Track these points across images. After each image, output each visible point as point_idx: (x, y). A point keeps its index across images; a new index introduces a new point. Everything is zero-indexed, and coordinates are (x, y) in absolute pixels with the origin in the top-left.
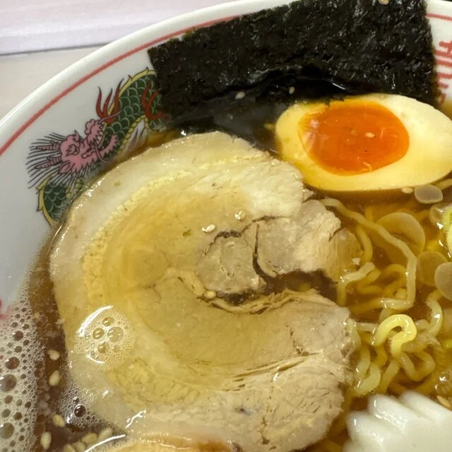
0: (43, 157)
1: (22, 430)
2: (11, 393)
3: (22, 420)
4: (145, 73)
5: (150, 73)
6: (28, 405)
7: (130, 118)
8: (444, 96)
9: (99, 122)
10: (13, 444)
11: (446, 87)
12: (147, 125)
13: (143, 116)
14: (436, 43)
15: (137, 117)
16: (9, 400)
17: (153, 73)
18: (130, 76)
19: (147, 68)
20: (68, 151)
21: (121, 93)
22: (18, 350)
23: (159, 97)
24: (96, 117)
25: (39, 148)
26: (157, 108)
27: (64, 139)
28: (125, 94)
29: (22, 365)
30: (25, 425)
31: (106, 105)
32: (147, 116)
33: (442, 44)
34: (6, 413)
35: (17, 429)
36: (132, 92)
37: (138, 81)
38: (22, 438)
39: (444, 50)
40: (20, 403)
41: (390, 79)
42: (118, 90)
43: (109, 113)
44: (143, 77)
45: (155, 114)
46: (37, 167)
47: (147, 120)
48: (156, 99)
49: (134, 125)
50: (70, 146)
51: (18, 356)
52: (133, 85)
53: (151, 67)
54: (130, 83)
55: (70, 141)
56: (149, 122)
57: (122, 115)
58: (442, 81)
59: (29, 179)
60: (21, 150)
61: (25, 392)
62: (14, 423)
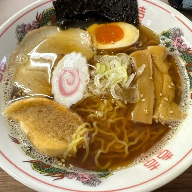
0: (20, 30)
1: (9, 93)
2: (7, 86)
3: (9, 92)
4: (51, 9)
5: (53, 9)
6: (11, 89)
7: (46, 22)
8: (140, 24)
9: (37, 22)
10: (6, 96)
11: (141, 21)
12: (51, 24)
13: (50, 22)
14: (139, 7)
15: (48, 21)
16: (6, 87)
17: (54, 9)
18: (47, 9)
19: (52, 7)
20: (27, 29)
21: (43, 14)
22: (9, 77)
23: (55, 16)
24: (36, 20)
25: (19, 27)
26: (55, 19)
27: (26, 26)
28: (45, 14)
29: (10, 80)
30: (10, 93)
31: (39, 17)
32: (51, 22)
33: (140, 7)
34: (6, 90)
35: (8, 93)
36: (47, 14)
37: (49, 11)
38: (9, 95)
39: (141, 9)
40: (9, 88)
41: (125, 17)
42: (43, 13)
43: (40, 19)
44: (51, 10)
45: (54, 21)
46: (18, 32)
47: (51, 23)
48: (54, 17)
49: (47, 24)
50: (28, 28)
51: (9, 78)
52: (47, 12)
53: (53, 7)
54: (47, 11)
55: (28, 26)
56: (52, 23)
57: (44, 21)
58: (140, 19)
59: (16, 35)
60: (14, 28)
61: (10, 86)
62: (7, 92)
